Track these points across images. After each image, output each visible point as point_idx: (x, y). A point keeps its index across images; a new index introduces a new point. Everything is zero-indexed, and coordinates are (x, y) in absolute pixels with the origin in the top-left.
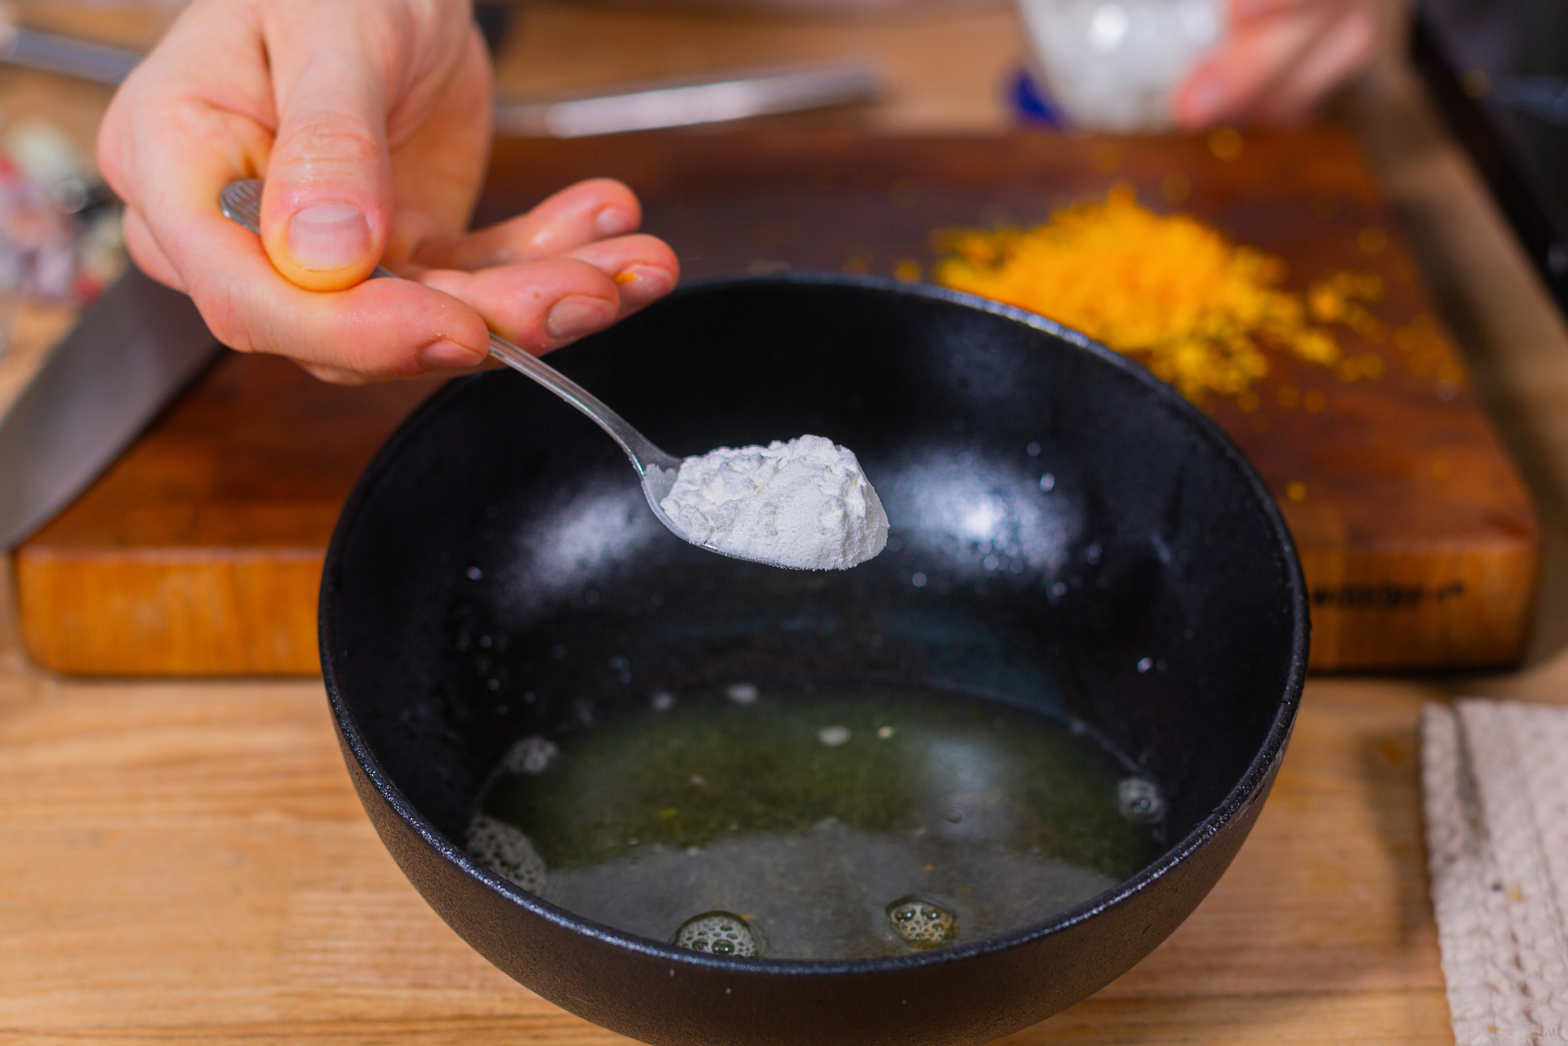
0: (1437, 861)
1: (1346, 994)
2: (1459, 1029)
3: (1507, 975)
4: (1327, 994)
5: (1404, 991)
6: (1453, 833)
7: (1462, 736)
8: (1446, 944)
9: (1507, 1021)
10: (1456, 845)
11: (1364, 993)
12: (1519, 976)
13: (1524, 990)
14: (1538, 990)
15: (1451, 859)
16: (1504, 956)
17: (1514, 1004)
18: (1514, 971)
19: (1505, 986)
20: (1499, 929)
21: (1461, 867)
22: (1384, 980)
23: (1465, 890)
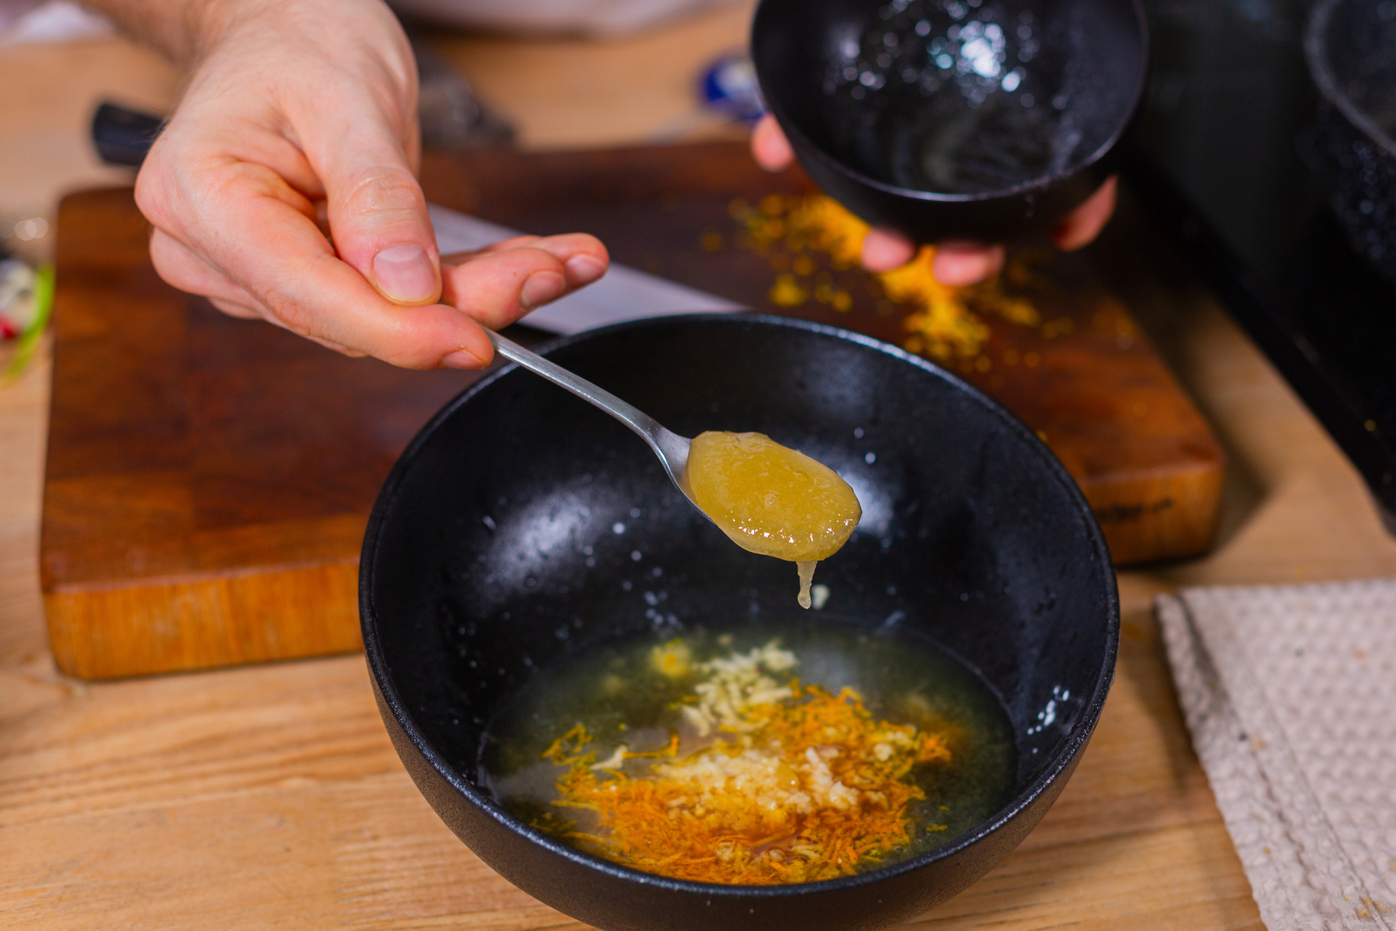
0: (1192, 720)
1: (1149, 832)
2: (1242, 853)
3: (1266, 807)
4: (1135, 834)
5: (1190, 825)
6: (1199, 697)
7: (1190, 618)
8: (1217, 787)
9: (1275, 844)
10: (1203, 706)
11: (1161, 830)
12: (1275, 807)
13: (1280, 816)
14: (1292, 816)
15: (1203, 718)
16: (1259, 790)
17: (1277, 830)
18: (1269, 802)
19: (1266, 815)
20: (1251, 770)
21: (1212, 723)
22: (1172, 818)
23: (1219, 742)
